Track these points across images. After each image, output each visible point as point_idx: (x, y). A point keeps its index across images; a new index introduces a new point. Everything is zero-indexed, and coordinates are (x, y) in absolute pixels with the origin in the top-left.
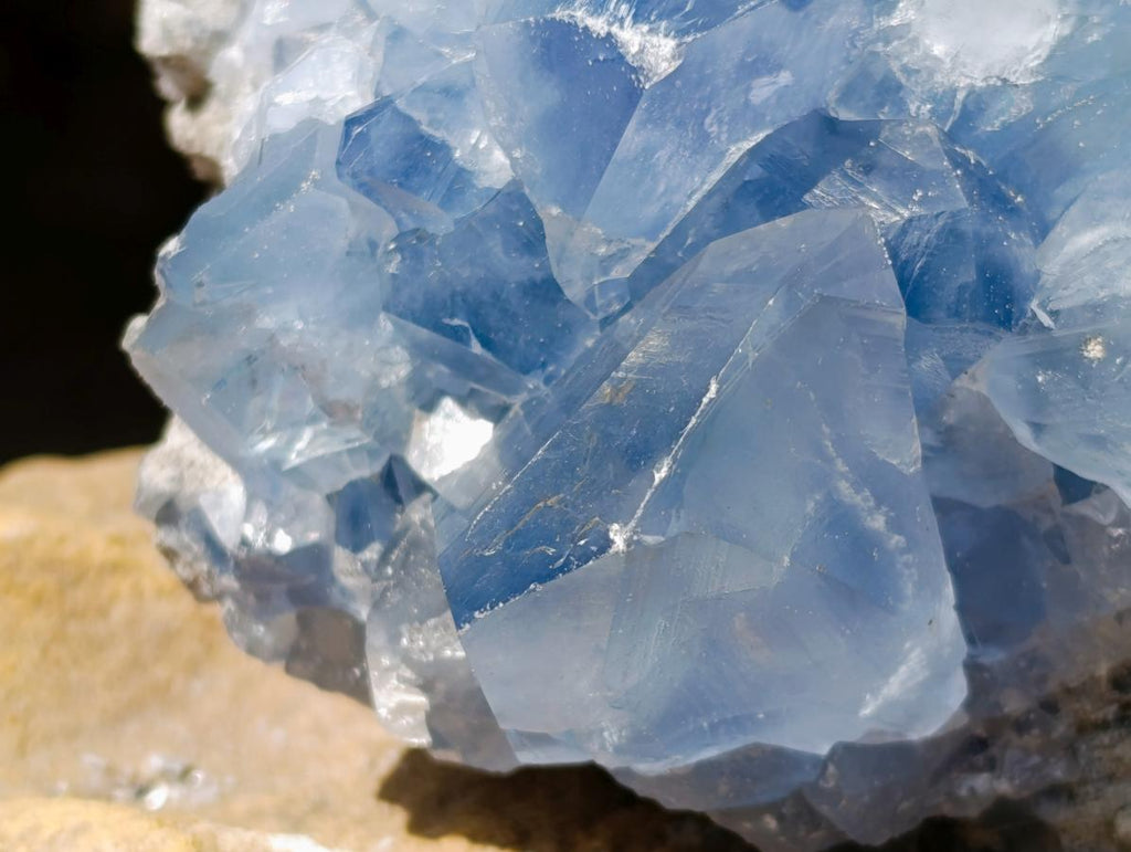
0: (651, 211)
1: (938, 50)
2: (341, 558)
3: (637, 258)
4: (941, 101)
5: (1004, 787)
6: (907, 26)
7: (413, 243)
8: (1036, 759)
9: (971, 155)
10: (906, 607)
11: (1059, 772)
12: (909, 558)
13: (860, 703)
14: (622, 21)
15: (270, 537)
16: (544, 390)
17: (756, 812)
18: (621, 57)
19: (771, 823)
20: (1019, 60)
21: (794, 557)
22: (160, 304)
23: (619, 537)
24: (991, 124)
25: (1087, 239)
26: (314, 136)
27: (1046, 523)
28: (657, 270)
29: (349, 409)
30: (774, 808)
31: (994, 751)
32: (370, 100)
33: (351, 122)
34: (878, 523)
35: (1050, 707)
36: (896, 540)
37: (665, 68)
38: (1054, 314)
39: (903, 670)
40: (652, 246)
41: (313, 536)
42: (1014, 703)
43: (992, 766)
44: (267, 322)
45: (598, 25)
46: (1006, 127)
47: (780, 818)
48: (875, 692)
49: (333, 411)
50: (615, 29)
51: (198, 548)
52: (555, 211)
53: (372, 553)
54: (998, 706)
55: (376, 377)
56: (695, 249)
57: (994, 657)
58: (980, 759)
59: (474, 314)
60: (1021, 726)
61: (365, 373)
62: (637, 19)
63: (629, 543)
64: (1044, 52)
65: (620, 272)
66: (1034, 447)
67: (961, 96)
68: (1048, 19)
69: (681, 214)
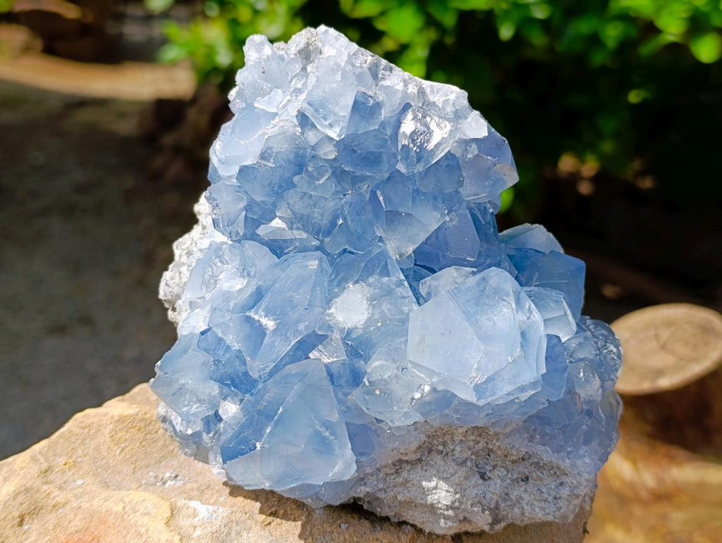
0: (274, 356)
1: (340, 320)
2: (204, 435)
3: (271, 367)
4: (342, 330)
5: (368, 490)
6: (332, 313)
7: (217, 362)
8: (376, 483)
9: (350, 343)
10: (336, 453)
11: (381, 486)
12: (336, 441)
13: (328, 474)
14: (261, 316)
15: (186, 430)
16: (251, 398)
17: (306, 498)
18: (262, 325)
19: (310, 500)
20: (359, 322)
21: (305, 445)
22: (157, 376)
23: (258, 445)
24: (354, 336)
25: (377, 363)
26: (193, 336)
27: (374, 428)
28: (276, 369)
29: (204, 400)
30: (310, 497)
31: (366, 480)
32: (207, 327)
33: (202, 333)
34: (327, 434)
35: (379, 470)
36: (332, 437)
37: (272, 328)
38: (369, 382)
39: (338, 466)
40: (274, 364)
41: (198, 429)
42: (369, 470)
43: (365, 484)
44: (182, 382)
45: (256, 317)
46: (358, 336)
47: (312, 499)
48: (332, 471)
49: (200, 401)
50: (260, 319)
51: (171, 429)
52: (249, 359)
53: (211, 435)
54: (365, 471)
55: (210, 393)
56: (285, 365)
57: (363, 459)
58: (362, 483)
59: (232, 380)
60: (372, 475)
61: (208, 392)
62: (265, 317)
63: (261, 447)
64: (364, 321)
65: (268, 370)
66: (367, 412)
67: (346, 330)
68: (364, 314)
69: (281, 356)
